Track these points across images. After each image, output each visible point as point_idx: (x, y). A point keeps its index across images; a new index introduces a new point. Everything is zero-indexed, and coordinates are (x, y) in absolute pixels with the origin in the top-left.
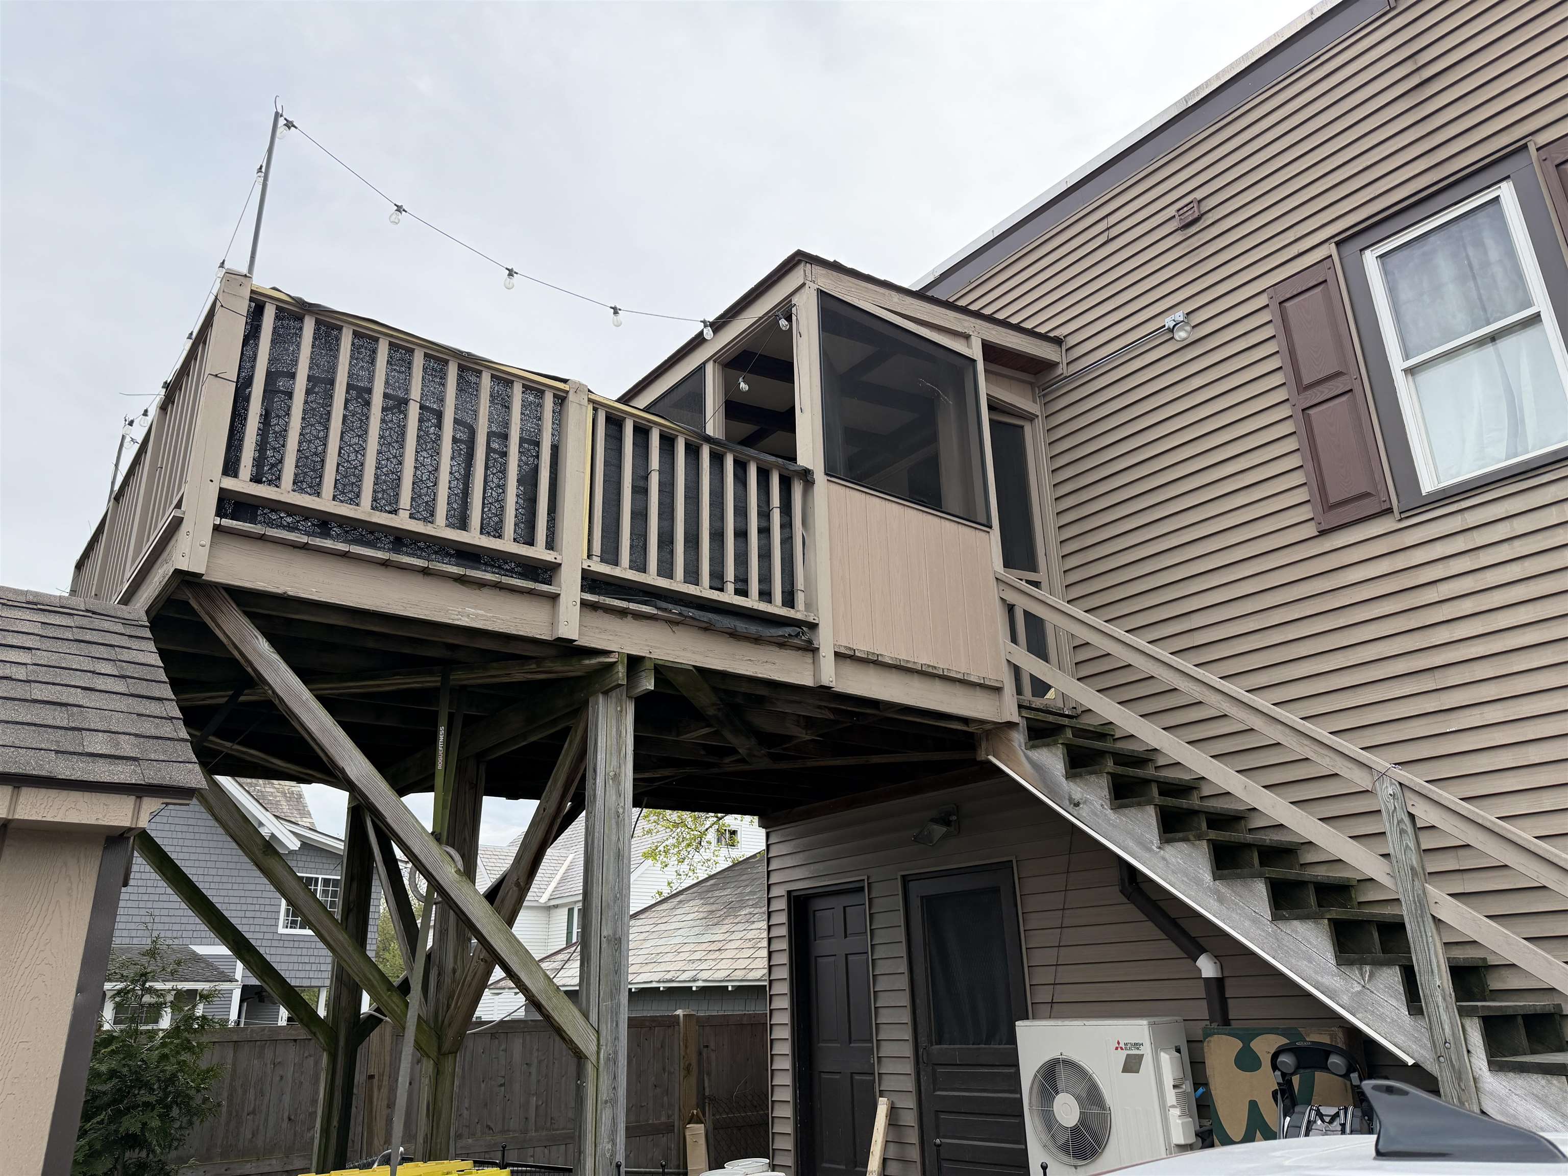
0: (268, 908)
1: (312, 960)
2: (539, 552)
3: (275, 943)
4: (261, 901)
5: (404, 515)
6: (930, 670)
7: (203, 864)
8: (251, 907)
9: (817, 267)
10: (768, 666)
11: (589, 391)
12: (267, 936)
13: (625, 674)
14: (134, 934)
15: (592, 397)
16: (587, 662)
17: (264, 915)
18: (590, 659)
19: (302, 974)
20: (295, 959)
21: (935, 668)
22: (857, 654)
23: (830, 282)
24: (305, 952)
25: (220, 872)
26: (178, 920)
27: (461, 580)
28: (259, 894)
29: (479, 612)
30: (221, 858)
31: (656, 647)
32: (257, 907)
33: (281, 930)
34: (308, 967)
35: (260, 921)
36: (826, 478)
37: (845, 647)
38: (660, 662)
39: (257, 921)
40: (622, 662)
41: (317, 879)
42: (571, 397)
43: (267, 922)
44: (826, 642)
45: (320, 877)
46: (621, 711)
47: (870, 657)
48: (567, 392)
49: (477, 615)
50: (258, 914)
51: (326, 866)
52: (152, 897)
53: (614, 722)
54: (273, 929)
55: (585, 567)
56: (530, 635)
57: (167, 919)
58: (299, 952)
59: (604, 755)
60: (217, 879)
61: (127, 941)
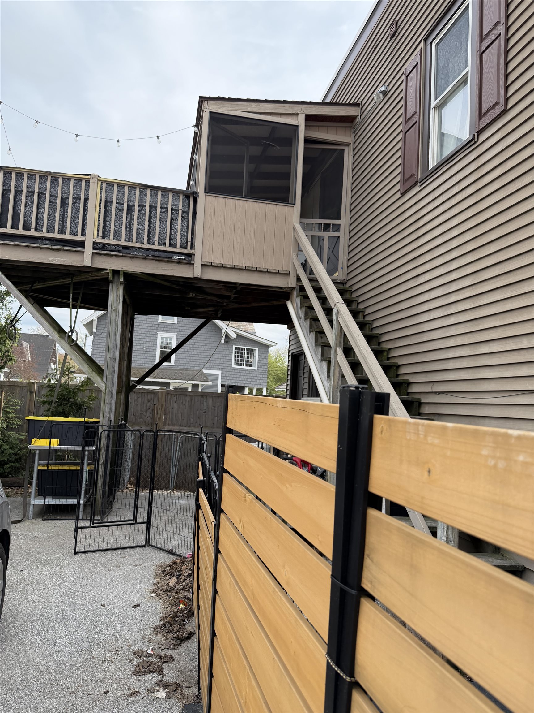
0: (228, 358)
1: (245, 377)
2: (79, 238)
3: (231, 370)
4: (225, 355)
5: (33, 230)
6: (250, 269)
7: (205, 342)
8: (222, 358)
9: (210, 101)
10: (172, 271)
11: (99, 177)
12: (228, 368)
13: (112, 276)
14: (184, 365)
15: (99, 179)
16: (102, 273)
17: (227, 360)
18: (103, 271)
19: (241, 382)
20: (239, 376)
21: (253, 267)
22: (213, 264)
23: (217, 106)
24: (242, 374)
25: (211, 345)
26: (198, 361)
27: (52, 249)
28: (225, 353)
29: (59, 259)
30: (211, 340)
31: (125, 267)
32: (224, 358)
33: (233, 366)
34: (243, 379)
35: (226, 363)
36: (205, 194)
37: (207, 262)
38: (126, 272)
39: (224, 362)
40: (111, 273)
41: (245, 348)
42: (91, 181)
43: (228, 363)
44: (198, 261)
45: (246, 348)
46: (118, 288)
47: (219, 265)
48: (90, 179)
49: (58, 260)
50: (225, 360)
51: (248, 344)
52: (189, 353)
53: (115, 292)
54: (230, 366)
55: (94, 241)
56: (77, 265)
57: (195, 361)
58: (240, 374)
59: (111, 303)
60: (210, 347)
61: (183, 367)
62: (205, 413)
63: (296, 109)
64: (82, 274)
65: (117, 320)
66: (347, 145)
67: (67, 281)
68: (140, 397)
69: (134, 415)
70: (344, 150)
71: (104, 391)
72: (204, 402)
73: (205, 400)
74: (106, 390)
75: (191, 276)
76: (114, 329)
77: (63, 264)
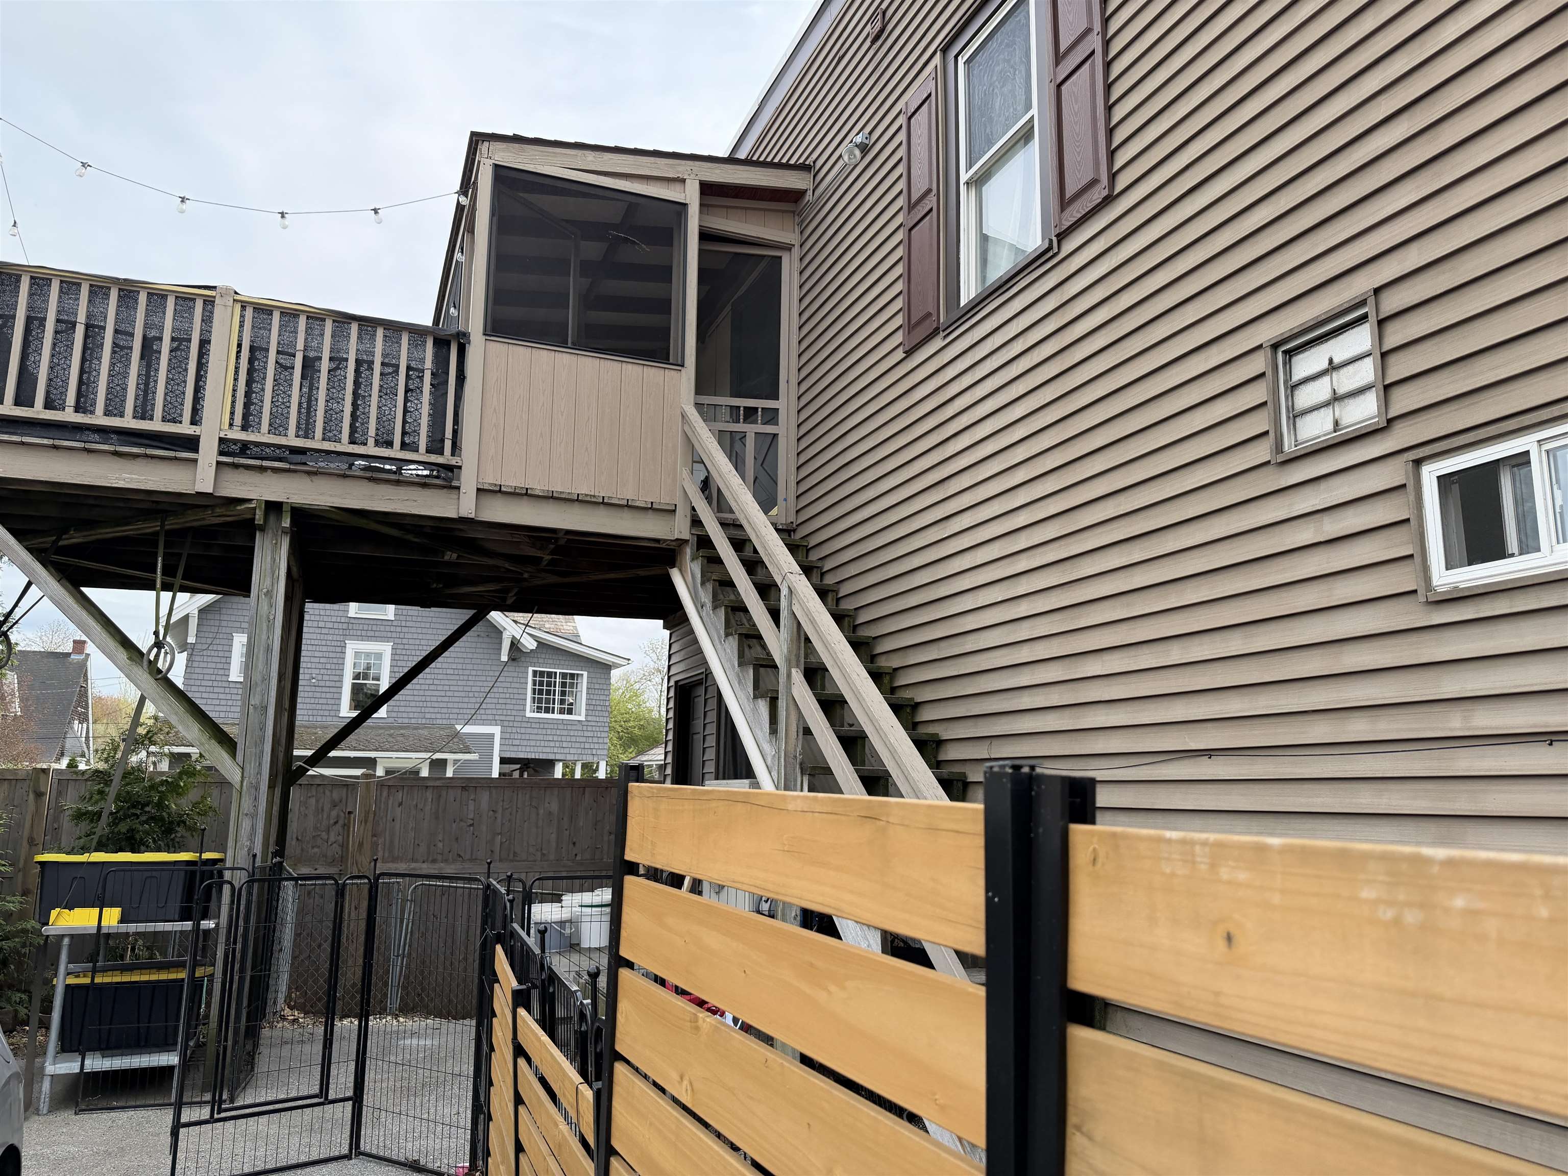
0: (516, 696)
1: (555, 738)
2: (185, 428)
3: (524, 725)
4: (510, 690)
5: (70, 410)
6: (588, 499)
7: (461, 661)
8: (502, 696)
9: (495, 143)
10: (408, 503)
11: (236, 293)
12: (517, 719)
13: (262, 516)
14: (411, 715)
15: (238, 297)
16: (239, 508)
17: (514, 702)
18: (241, 505)
19: (548, 750)
20: (541, 737)
21: (594, 496)
22: (503, 489)
23: (509, 154)
24: (549, 732)
25: (476, 667)
26: (444, 705)
27: (116, 454)
28: (508, 685)
29: (133, 476)
30: (475, 656)
31: (293, 494)
32: (508, 696)
33: (529, 714)
34: (552, 744)
35: (511, 707)
36: (484, 337)
37: (489, 484)
38: (297, 505)
39: (508, 707)
40: (260, 508)
41: (556, 673)
42: (218, 301)
43: (517, 707)
44: (468, 482)
45: (558, 671)
46: (276, 544)
47: (517, 491)
48: (214, 297)
49: (132, 479)
50: (508, 701)
51: (562, 662)
52: (423, 687)
53: (269, 553)
54: (521, 713)
55: (222, 435)
56: (177, 491)
57: (436, 705)
58: (544, 732)
59: (258, 577)
60: (474, 673)
61: (406, 721)
62: (472, 828)
63: (680, 169)
64: (190, 512)
65: (271, 617)
66: (788, 248)
67: (151, 527)
68: (313, 796)
69: (298, 839)
70: (781, 257)
71: (238, 786)
72: (470, 802)
73: (472, 797)
74: (242, 782)
75: (452, 514)
76: (264, 637)
77: (143, 488)
